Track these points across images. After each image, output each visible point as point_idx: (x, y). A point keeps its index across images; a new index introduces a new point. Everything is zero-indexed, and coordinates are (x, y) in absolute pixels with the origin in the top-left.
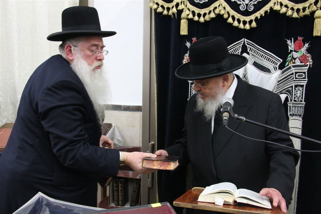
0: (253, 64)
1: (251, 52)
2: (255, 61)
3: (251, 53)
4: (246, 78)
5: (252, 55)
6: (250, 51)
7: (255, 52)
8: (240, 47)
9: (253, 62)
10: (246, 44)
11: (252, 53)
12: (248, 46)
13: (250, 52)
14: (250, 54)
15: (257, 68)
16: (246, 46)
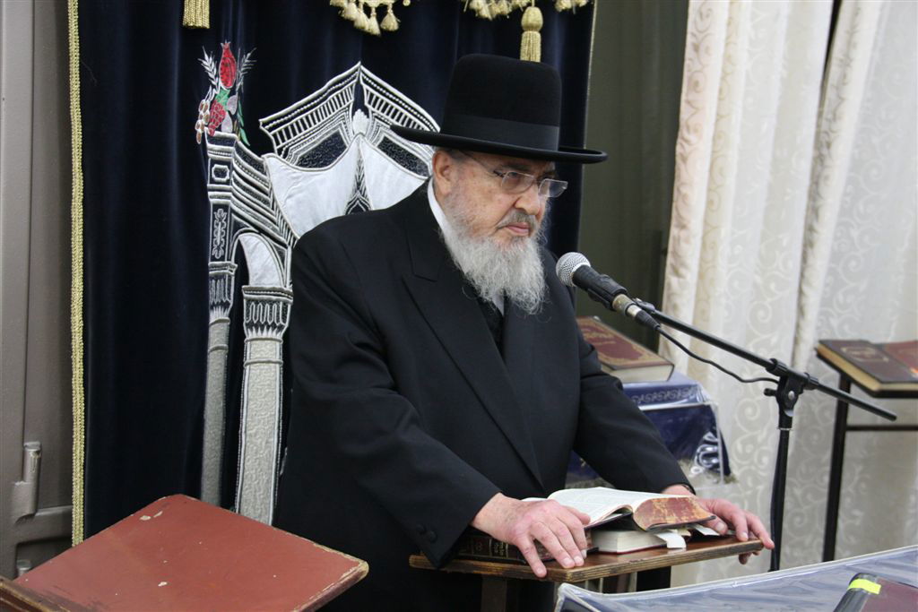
0: (380, 146)
1: (374, 106)
2: (385, 139)
3: (373, 112)
4: (361, 192)
5: (376, 117)
6: (369, 103)
7: (388, 109)
8: (351, 87)
9: (381, 139)
10: (362, 83)
11: (375, 110)
12: (365, 87)
13: (370, 107)
14: (370, 112)
15: (394, 159)
16: (361, 87)
